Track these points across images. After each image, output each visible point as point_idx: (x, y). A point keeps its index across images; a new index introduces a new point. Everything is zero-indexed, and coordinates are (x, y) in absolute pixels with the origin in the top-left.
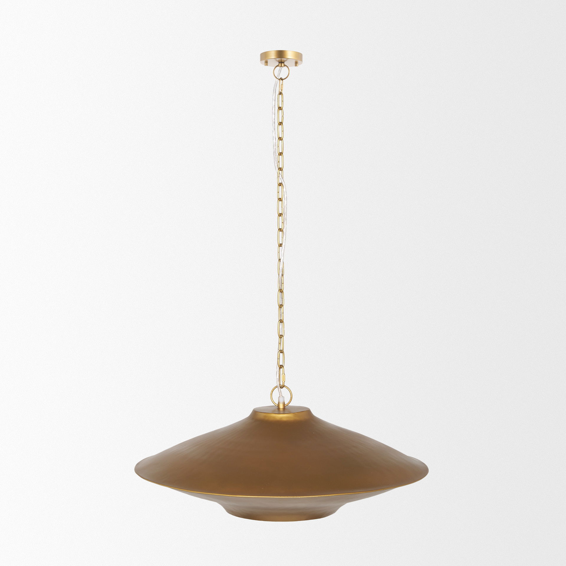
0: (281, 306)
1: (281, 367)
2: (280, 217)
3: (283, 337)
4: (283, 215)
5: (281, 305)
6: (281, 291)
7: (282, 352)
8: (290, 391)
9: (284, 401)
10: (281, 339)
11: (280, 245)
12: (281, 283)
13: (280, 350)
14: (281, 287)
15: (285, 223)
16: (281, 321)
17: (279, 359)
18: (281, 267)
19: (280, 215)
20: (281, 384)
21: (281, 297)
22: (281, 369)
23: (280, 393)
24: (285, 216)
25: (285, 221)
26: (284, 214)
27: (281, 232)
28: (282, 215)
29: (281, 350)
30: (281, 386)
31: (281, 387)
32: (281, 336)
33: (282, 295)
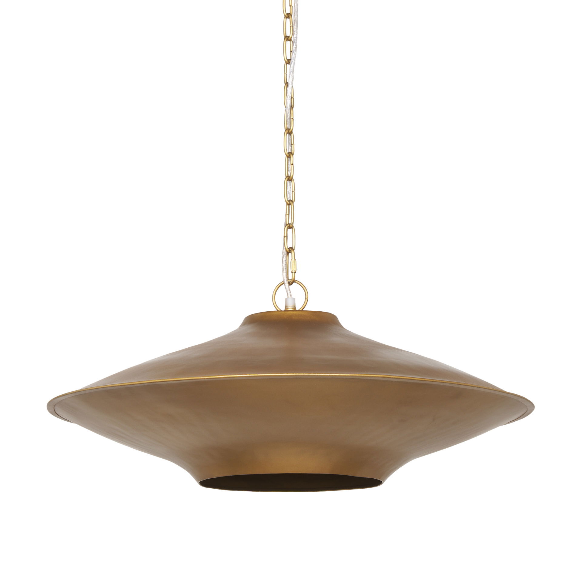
0: (290, 155)
1: (290, 251)
2: (288, 20)
3: (293, 203)
4: (293, 16)
5: (289, 153)
6: (289, 132)
7: (290, 226)
8: (304, 287)
9: (295, 305)
10: (289, 208)
11: (287, 62)
12: (289, 119)
13: (288, 224)
14: (289, 125)
15: (295, 26)
16: (289, 179)
17: (286, 237)
18: (289, 94)
19: (288, 16)
20: (290, 278)
21: (289, 142)
22: (290, 254)
23: (288, 292)
24: (296, 16)
25: (296, 24)
26: (294, 14)
27: (289, 42)
28: (291, 15)
29: (290, 224)
30: (289, 281)
31: (290, 284)
32: (290, 203)
33: (290, 138)
